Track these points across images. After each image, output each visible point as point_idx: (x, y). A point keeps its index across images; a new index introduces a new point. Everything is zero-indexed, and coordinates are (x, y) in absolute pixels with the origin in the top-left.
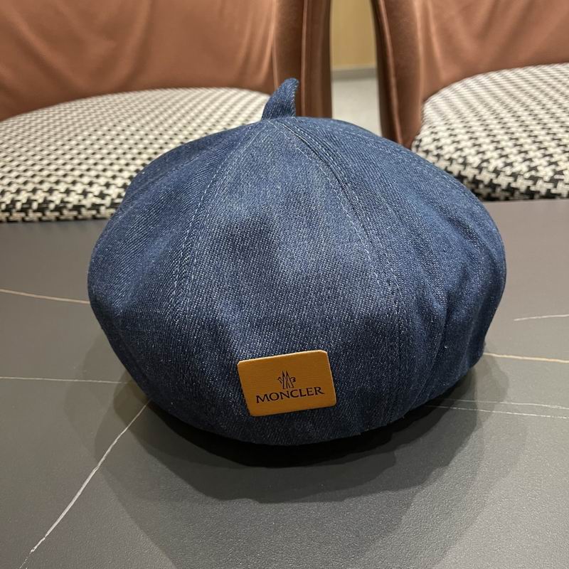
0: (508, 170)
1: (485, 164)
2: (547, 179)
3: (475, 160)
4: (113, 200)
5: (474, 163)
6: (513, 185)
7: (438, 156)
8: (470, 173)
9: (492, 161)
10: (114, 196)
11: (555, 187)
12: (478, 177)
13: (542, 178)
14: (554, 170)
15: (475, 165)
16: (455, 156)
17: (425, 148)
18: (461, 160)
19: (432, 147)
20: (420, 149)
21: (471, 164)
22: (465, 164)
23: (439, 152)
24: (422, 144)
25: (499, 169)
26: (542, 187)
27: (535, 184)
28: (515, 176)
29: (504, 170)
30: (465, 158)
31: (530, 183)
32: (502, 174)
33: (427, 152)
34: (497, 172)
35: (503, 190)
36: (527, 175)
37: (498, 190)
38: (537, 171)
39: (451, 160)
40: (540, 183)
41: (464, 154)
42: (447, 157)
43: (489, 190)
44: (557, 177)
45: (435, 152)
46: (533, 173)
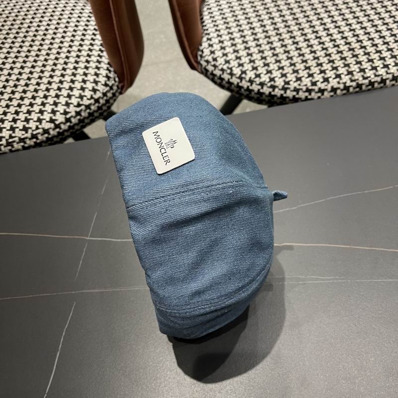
0: (258, 80)
1: (243, 76)
2: (280, 87)
3: (237, 71)
4: (7, 140)
5: (237, 74)
6: (261, 91)
7: (215, 66)
8: (235, 80)
9: (248, 72)
10: (7, 137)
11: (285, 93)
12: (240, 84)
13: (277, 87)
14: (284, 81)
15: (238, 75)
16: (225, 67)
17: (206, 58)
18: (229, 71)
19: (210, 58)
20: (203, 59)
21: (235, 75)
22: (231, 74)
23: (215, 62)
24: (204, 55)
25: (252, 79)
26: (278, 92)
27: (274, 91)
28: (262, 84)
29: (255, 80)
30: (231, 69)
31: (271, 90)
32: (254, 83)
33: (207, 62)
34: (251, 81)
35: (255, 94)
36: (269, 85)
37: (253, 93)
38: (275, 82)
39: (222, 70)
40: (277, 90)
41: (230, 66)
42: (220, 67)
43: (247, 93)
44: (286, 86)
45: (213, 63)
46: (272, 83)
